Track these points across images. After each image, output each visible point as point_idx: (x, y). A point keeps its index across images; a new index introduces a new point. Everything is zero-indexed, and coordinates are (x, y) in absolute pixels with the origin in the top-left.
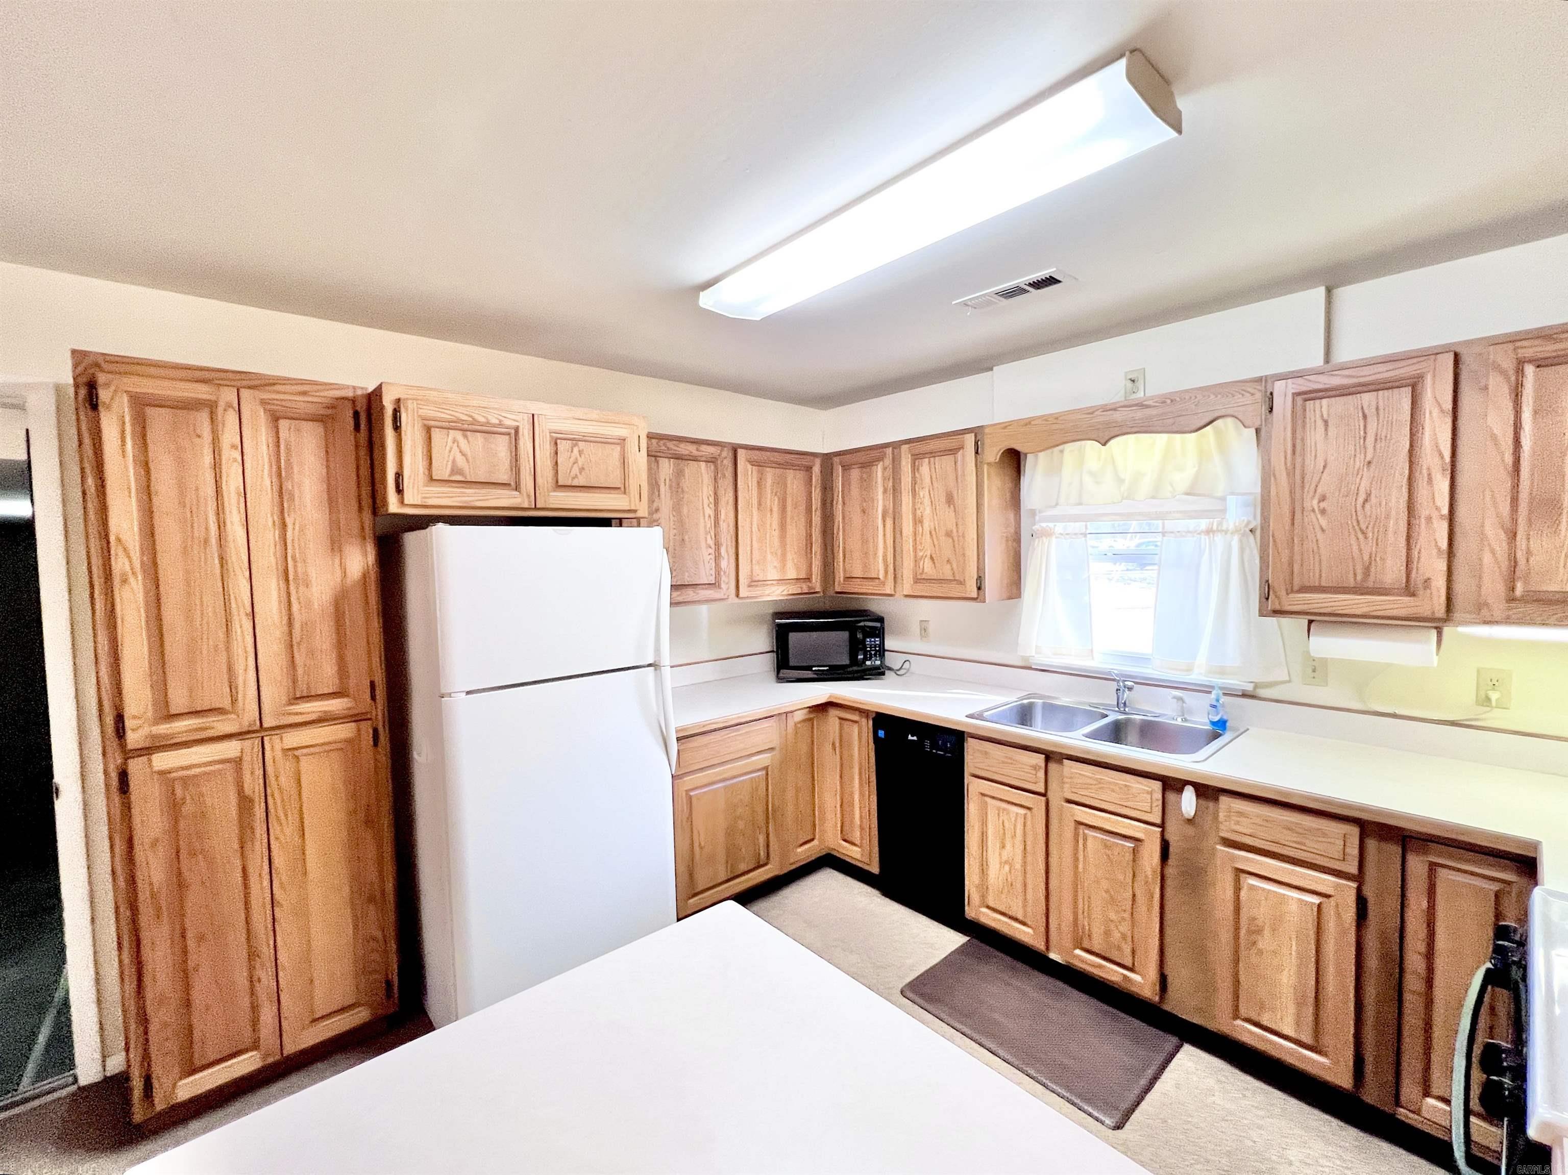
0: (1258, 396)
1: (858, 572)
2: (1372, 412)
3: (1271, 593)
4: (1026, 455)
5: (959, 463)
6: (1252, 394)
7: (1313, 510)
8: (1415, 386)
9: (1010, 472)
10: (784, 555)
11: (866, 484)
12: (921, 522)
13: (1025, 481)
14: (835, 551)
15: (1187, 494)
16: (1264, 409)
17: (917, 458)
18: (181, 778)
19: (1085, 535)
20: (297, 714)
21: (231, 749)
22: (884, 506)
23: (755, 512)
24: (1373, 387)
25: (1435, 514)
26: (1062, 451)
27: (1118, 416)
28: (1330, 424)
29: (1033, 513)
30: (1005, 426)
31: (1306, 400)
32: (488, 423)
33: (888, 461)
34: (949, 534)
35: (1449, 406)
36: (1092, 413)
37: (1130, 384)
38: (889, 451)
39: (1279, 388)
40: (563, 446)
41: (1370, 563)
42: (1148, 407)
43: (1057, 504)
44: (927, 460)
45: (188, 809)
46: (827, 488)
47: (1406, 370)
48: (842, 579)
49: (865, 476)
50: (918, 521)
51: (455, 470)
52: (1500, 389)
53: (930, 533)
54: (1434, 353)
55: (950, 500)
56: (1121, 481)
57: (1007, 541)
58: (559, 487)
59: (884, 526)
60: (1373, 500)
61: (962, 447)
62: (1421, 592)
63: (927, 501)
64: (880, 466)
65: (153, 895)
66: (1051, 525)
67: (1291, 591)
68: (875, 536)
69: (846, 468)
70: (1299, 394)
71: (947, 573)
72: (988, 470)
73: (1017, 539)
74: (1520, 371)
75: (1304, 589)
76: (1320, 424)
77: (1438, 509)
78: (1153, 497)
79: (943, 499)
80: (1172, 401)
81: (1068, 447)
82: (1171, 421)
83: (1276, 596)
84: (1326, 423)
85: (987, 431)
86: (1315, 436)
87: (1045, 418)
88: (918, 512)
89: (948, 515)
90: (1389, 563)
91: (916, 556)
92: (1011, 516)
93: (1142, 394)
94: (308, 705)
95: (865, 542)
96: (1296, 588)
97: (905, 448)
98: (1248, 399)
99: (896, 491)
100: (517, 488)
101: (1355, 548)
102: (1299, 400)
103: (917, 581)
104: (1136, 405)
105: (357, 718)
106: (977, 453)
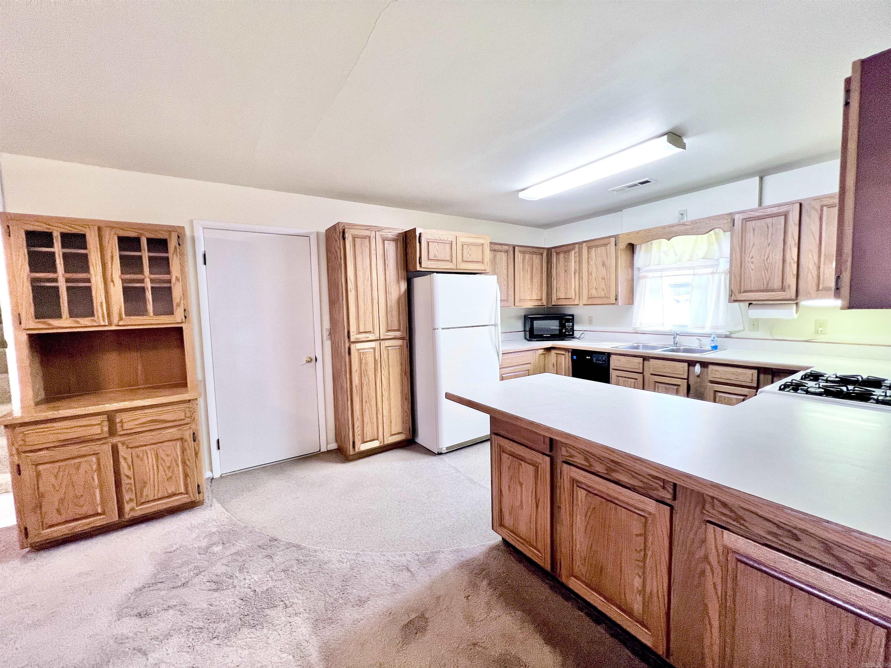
0: (729, 220)
1: (563, 296)
2: (770, 225)
3: (733, 294)
4: (636, 245)
5: (608, 250)
6: (727, 219)
7: (749, 262)
8: (786, 215)
9: (629, 253)
10: (532, 289)
11: (567, 260)
12: (591, 274)
13: (636, 256)
14: (553, 288)
15: (703, 258)
16: (731, 225)
17: (589, 248)
18: (363, 353)
19: (661, 277)
20: (389, 335)
21: (373, 344)
22: (575, 268)
23: (521, 272)
24: (770, 216)
25: (792, 261)
26: (652, 244)
27: (674, 229)
28: (755, 230)
29: (639, 269)
30: (628, 234)
31: (746, 221)
32: (444, 240)
33: (577, 250)
34: (603, 279)
35: (797, 222)
36: (664, 228)
37: (680, 216)
38: (577, 246)
39: (737, 217)
40: (465, 247)
41: (769, 281)
42: (686, 225)
43: (649, 265)
44: (594, 249)
45: (364, 361)
46: (549, 262)
47: (783, 209)
48: (555, 300)
49: (566, 256)
50: (590, 274)
51: (435, 256)
52: (815, 216)
53: (595, 279)
54: (792, 203)
55: (604, 264)
56: (676, 255)
57: (628, 282)
58: (463, 261)
59: (575, 277)
60: (770, 257)
61: (609, 243)
62: (786, 291)
63: (594, 266)
64: (573, 252)
65: (356, 386)
66: (647, 273)
67: (740, 292)
68: (571, 281)
69: (558, 254)
70: (744, 219)
71: (602, 294)
72: (620, 253)
73: (632, 280)
74: (822, 210)
75: (745, 292)
76: (752, 230)
77: (793, 259)
78: (689, 260)
79: (601, 264)
80: (696, 222)
81: (655, 242)
82: (696, 230)
83: (735, 295)
84: (754, 229)
85: (620, 236)
86: (750, 236)
87: (645, 231)
88: (590, 270)
89: (603, 271)
90: (776, 280)
91: (588, 288)
92: (630, 270)
93: (686, 220)
94: (391, 333)
95: (566, 284)
96: (742, 292)
97: (585, 244)
98: (726, 221)
99: (580, 262)
100: (451, 262)
101: (764, 275)
102: (744, 221)
103: (589, 298)
104: (682, 224)
105: (402, 338)
106: (616, 245)
